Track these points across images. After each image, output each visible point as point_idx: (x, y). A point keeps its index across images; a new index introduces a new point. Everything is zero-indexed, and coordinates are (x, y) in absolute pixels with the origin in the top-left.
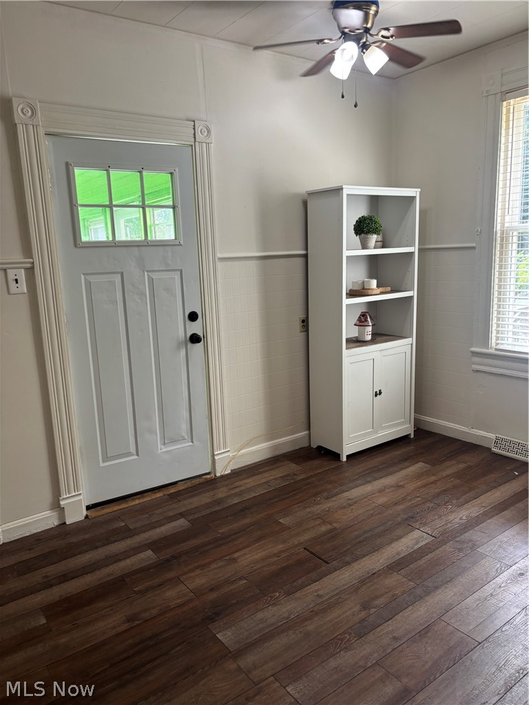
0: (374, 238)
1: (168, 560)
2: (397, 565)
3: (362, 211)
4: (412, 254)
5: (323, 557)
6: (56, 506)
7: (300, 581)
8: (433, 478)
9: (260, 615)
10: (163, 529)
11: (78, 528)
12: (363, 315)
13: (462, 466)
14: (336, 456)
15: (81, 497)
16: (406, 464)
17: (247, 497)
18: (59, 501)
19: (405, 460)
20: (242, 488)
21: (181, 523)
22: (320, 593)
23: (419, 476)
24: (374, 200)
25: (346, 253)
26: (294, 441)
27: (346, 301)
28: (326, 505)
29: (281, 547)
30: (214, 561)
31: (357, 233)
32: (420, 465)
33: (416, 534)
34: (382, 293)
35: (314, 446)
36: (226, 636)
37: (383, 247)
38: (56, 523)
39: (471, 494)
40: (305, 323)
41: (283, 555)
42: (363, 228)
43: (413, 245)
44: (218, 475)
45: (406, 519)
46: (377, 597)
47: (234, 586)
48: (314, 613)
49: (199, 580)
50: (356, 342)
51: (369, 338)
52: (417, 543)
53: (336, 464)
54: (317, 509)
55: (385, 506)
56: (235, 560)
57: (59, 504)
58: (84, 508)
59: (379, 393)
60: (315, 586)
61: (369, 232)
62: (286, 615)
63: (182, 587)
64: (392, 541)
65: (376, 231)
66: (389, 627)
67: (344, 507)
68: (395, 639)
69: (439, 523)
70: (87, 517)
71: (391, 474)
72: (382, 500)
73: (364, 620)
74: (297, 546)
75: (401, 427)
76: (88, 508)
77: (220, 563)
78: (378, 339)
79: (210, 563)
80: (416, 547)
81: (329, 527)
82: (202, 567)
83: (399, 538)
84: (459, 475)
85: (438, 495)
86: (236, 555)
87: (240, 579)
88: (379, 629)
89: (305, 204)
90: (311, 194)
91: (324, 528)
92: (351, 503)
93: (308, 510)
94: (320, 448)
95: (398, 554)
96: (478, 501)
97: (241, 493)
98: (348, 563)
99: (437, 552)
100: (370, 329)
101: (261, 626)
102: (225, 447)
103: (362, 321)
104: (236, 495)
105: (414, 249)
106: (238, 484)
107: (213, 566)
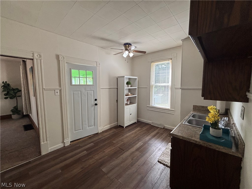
0: (130, 85)
1: (90, 153)
2: (137, 150)
3: (127, 81)
4: (136, 88)
5: (123, 149)
6: (63, 142)
7: (118, 155)
8: (141, 131)
9: (111, 164)
10: (88, 146)
11: (68, 147)
12: (128, 99)
13: (146, 128)
14: (123, 127)
15: (69, 140)
16: (136, 128)
17: (106, 137)
18: (64, 141)
19: (136, 127)
20: (104, 135)
21: (92, 144)
22: (123, 157)
23: (139, 130)
24: (129, 79)
25: (125, 88)
26: (115, 124)
27: (125, 97)
28: (122, 138)
29: (114, 148)
30: (100, 152)
31: (127, 84)
32: (139, 128)
33: (140, 143)
34: (131, 95)
35: (118, 125)
36: (104, 170)
37: (131, 87)
38: (63, 146)
39: (149, 134)
40: (117, 101)
41: (114, 150)
42: (128, 83)
43: (136, 87)
44: (99, 133)
45: (138, 140)
46: (134, 157)
47: (105, 158)
48: (122, 162)
49: (97, 157)
50: (127, 104)
51: (129, 104)
52: (140, 144)
53: (123, 129)
54: (120, 139)
55: (134, 137)
56: (104, 152)
57: (64, 142)
58: (70, 142)
59: (131, 114)
60: (122, 156)
61: (129, 84)
62: (116, 163)
63: (93, 159)
64: (136, 145)
65: (130, 84)
66: (137, 163)
67: (126, 138)
68: (139, 166)
69: (144, 140)
70: (70, 144)
71: (134, 130)
72: (133, 136)
73: (132, 162)
74: (117, 147)
75: (135, 121)
76: (71, 142)
77: (102, 153)
78: (131, 104)
79: (99, 153)
80: (141, 145)
81: (123, 142)
82: (97, 154)
83: (137, 144)
84: (146, 130)
85: (143, 134)
86: (105, 150)
87: (106, 156)
88: (135, 164)
89: (117, 79)
90: (118, 77)
91: (122, 143)
92: (127, 137)
93: (119, 139)
94: (120, 125)
95: (137, 147)
96: (150, 135)
97: (104, 136)
98: (128, 150)
99: (144, 146)
100: (129, 102)
101: (111, 166)
102: (101, 126)
103: (128, 100)
104: (103, 137)
105: (137, 88)
106: (103, 134)
107: (100, 153)
